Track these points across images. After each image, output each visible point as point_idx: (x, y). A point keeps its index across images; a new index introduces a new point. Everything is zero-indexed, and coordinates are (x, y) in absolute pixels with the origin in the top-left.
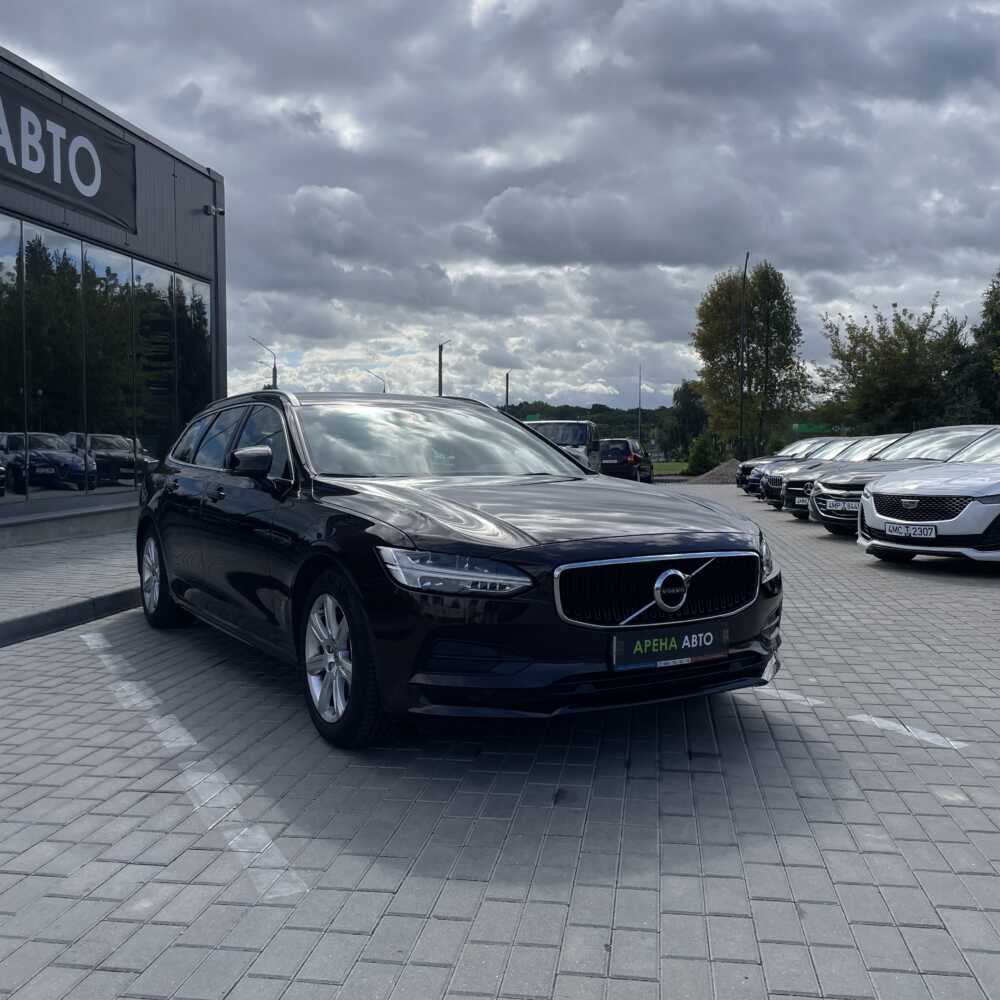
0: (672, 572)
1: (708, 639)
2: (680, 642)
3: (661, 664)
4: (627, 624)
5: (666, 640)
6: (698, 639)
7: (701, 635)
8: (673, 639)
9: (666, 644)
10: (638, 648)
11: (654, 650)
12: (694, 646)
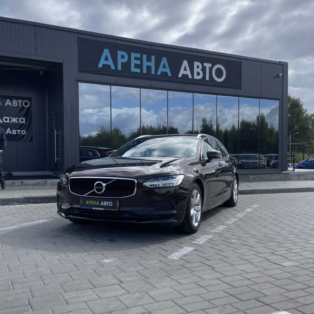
0: (98, 182)
1: (110, 204)
2: (100, 203)
3: (94, 208)
4: (86, 195)
5: (95, 202)
6: (107, 203)
7: (108, 202)
8: (98, 202)
9: (95, 203)
10: (87, 203)
11: (92, 204)
12: (105, 205)
